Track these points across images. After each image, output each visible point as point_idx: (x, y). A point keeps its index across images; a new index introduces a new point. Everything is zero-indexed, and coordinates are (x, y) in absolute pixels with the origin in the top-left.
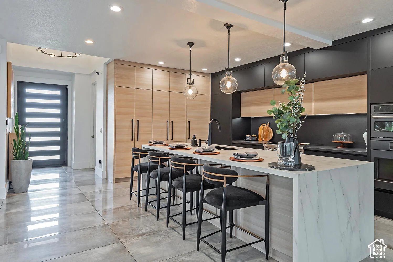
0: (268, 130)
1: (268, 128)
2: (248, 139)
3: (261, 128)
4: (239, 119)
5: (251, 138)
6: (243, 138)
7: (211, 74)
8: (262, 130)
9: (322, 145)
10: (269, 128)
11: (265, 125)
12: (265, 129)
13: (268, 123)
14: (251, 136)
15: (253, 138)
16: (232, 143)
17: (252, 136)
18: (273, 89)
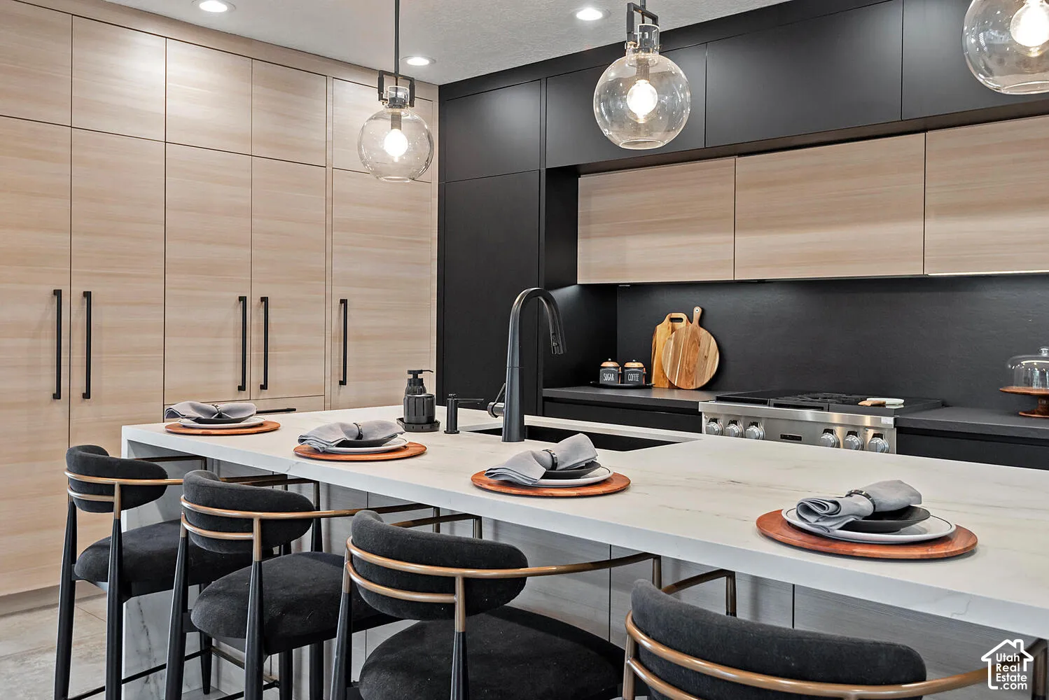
0: (696, 341)
1: (694, 334)
2: (608, 378)
3: (662, 330)
4: (570, 290)
5: (622, 376)
6: (590, 377)
7: (440, 87)
8: (670, 339)
9: (944, 405)
10: (703, 332)
11: (680, 320)
12: (684, 338)
13: (697, 311)
14: (622, 365)
15: (633, 378)
16: (546, 399)
17: (628, 365)
18: (731, 160)
